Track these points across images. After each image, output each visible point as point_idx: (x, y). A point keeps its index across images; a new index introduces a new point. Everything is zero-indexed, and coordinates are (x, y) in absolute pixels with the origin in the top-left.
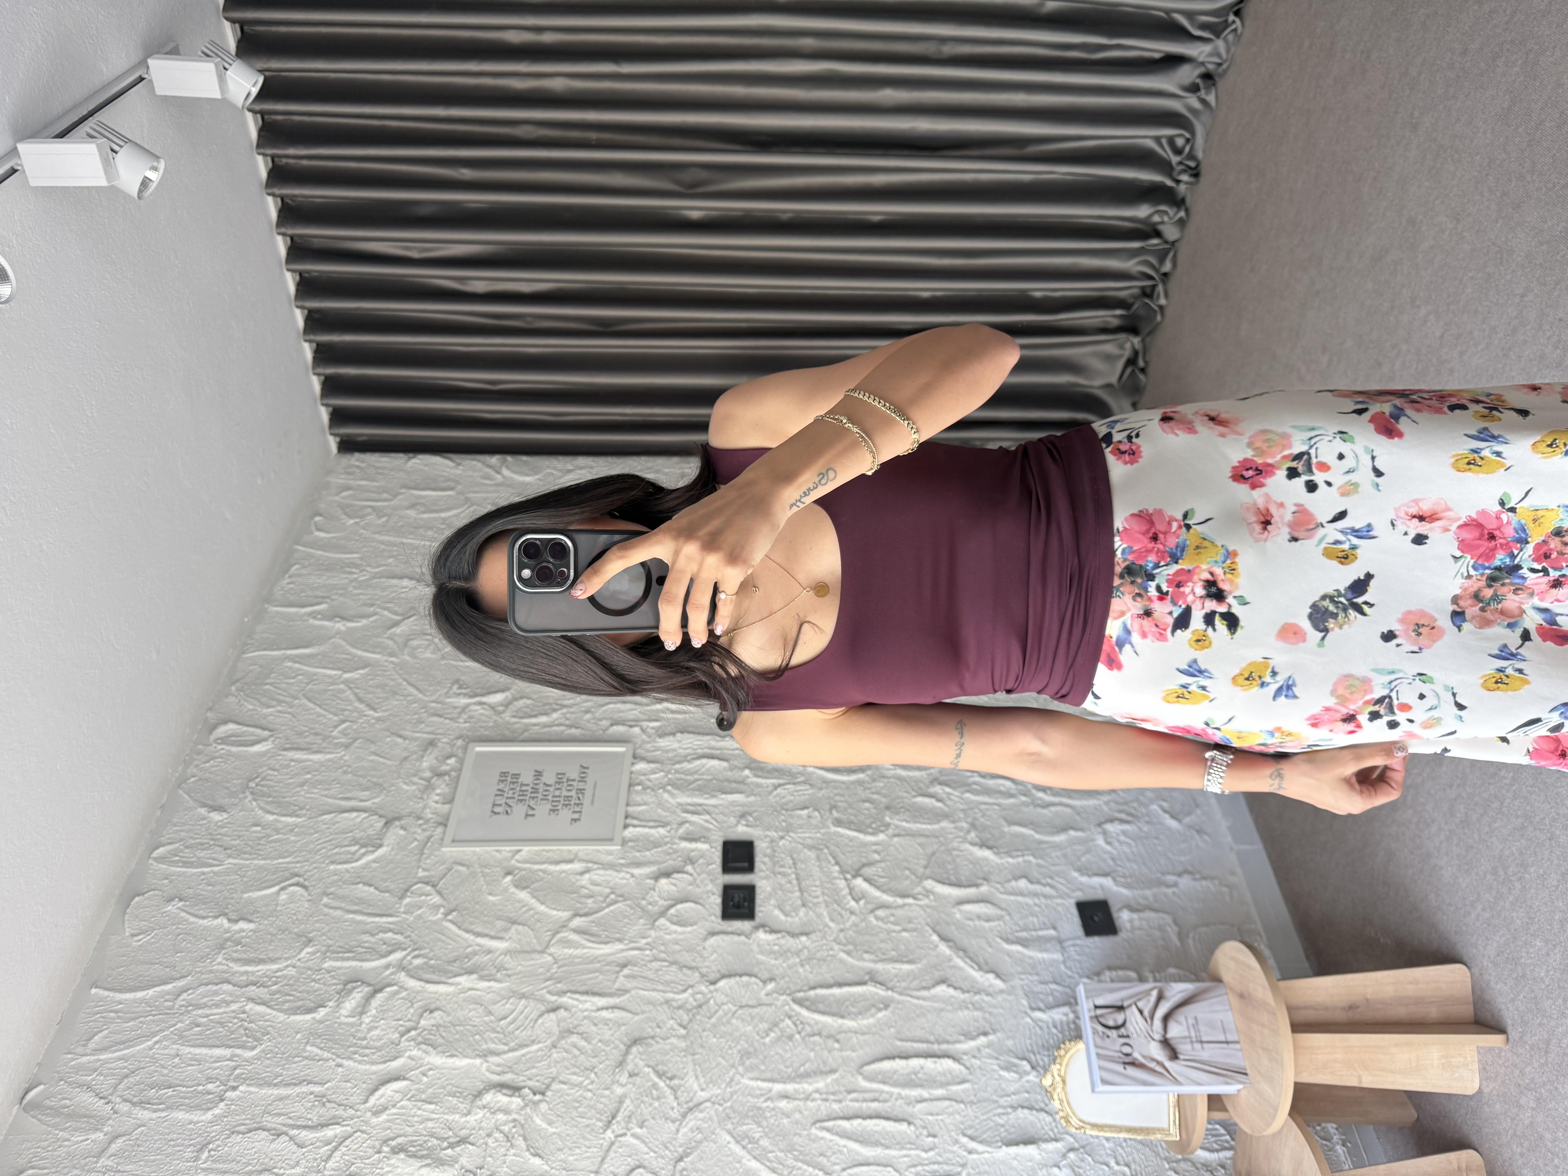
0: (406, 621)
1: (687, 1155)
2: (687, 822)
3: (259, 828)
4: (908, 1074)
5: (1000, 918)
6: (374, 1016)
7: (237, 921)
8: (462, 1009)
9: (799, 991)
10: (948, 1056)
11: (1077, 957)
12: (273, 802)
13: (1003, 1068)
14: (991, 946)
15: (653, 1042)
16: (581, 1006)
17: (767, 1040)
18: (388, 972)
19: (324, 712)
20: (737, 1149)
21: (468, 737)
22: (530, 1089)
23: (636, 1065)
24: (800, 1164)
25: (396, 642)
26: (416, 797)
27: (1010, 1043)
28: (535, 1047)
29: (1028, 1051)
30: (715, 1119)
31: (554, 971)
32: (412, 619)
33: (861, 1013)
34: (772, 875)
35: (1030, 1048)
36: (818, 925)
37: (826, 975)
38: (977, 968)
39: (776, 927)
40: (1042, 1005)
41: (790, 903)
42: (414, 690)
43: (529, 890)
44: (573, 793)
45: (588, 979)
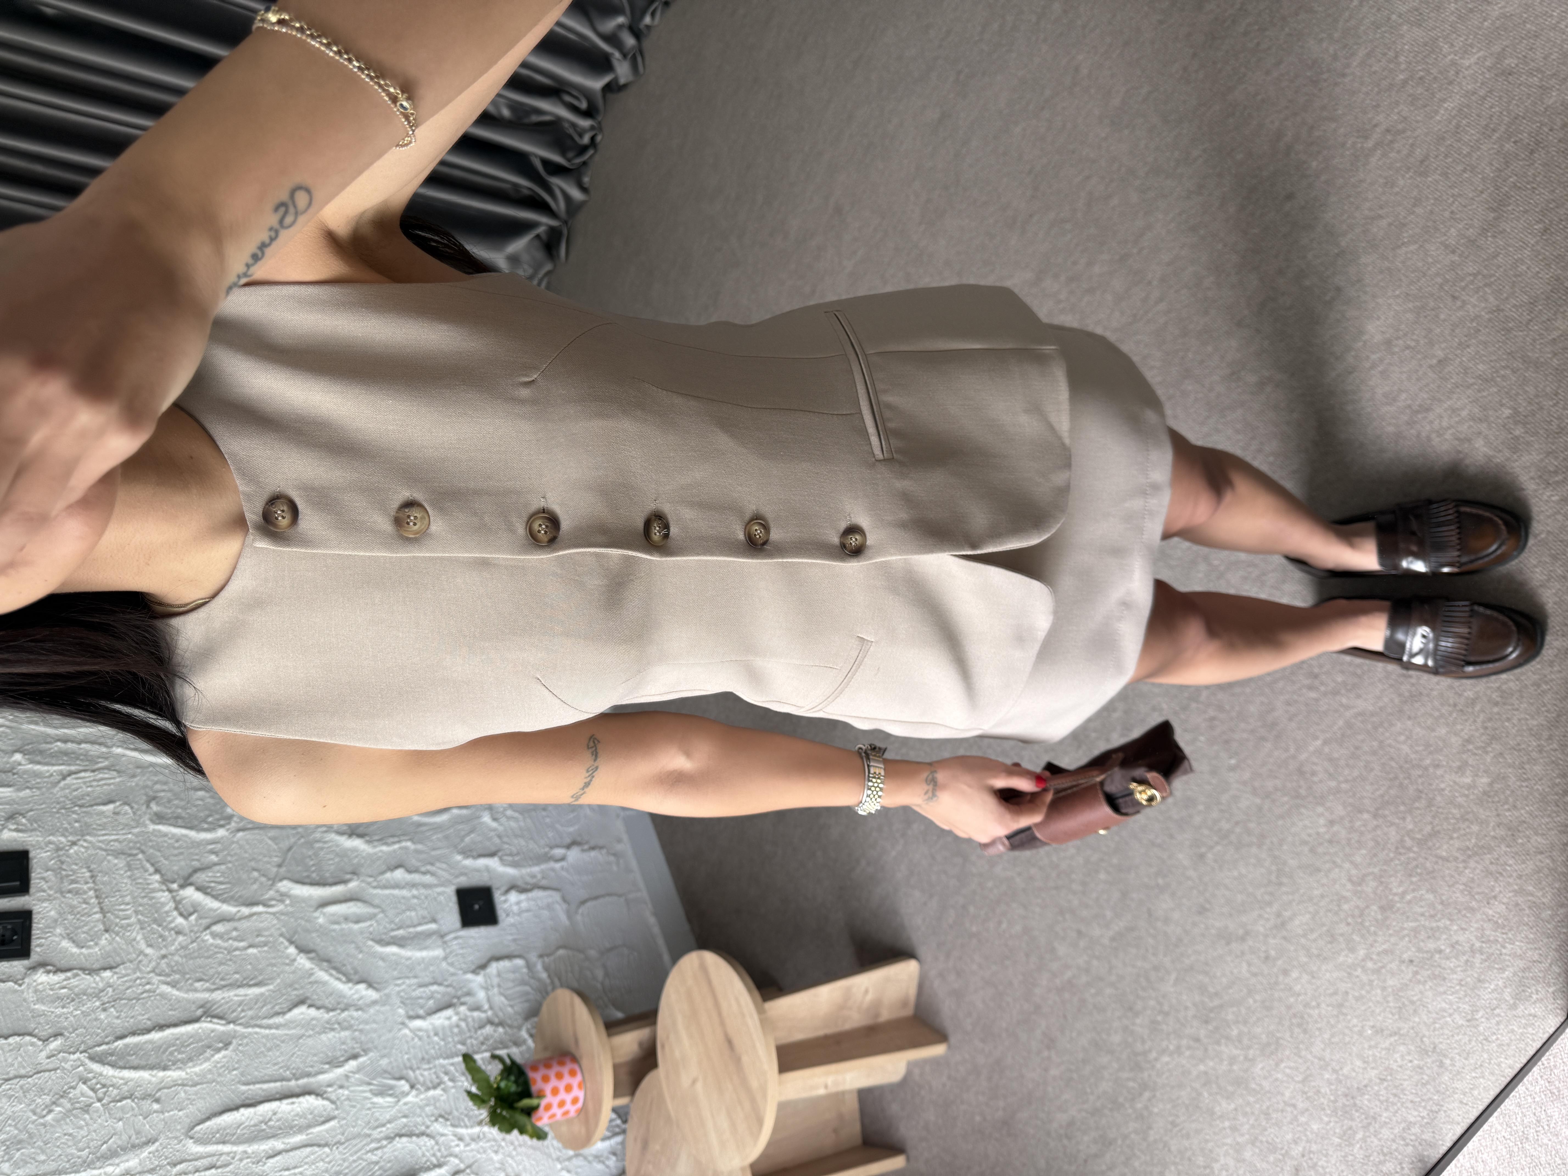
4: (255, 1125)
5: (372, 917)
9: (100, 1045)
11: (461, 951)
14: (361, 952)
17: (49, 1118)
27: (384, 1062)
29: (406, 1068)
33: (190, 1059)
34: (58, 895)
35: (408, 1064)
36: (129, 953)
37: (140, 1018)
38: (344, 979)
39: (63, 964)
40: (421, 1012)
41: (85, 929)
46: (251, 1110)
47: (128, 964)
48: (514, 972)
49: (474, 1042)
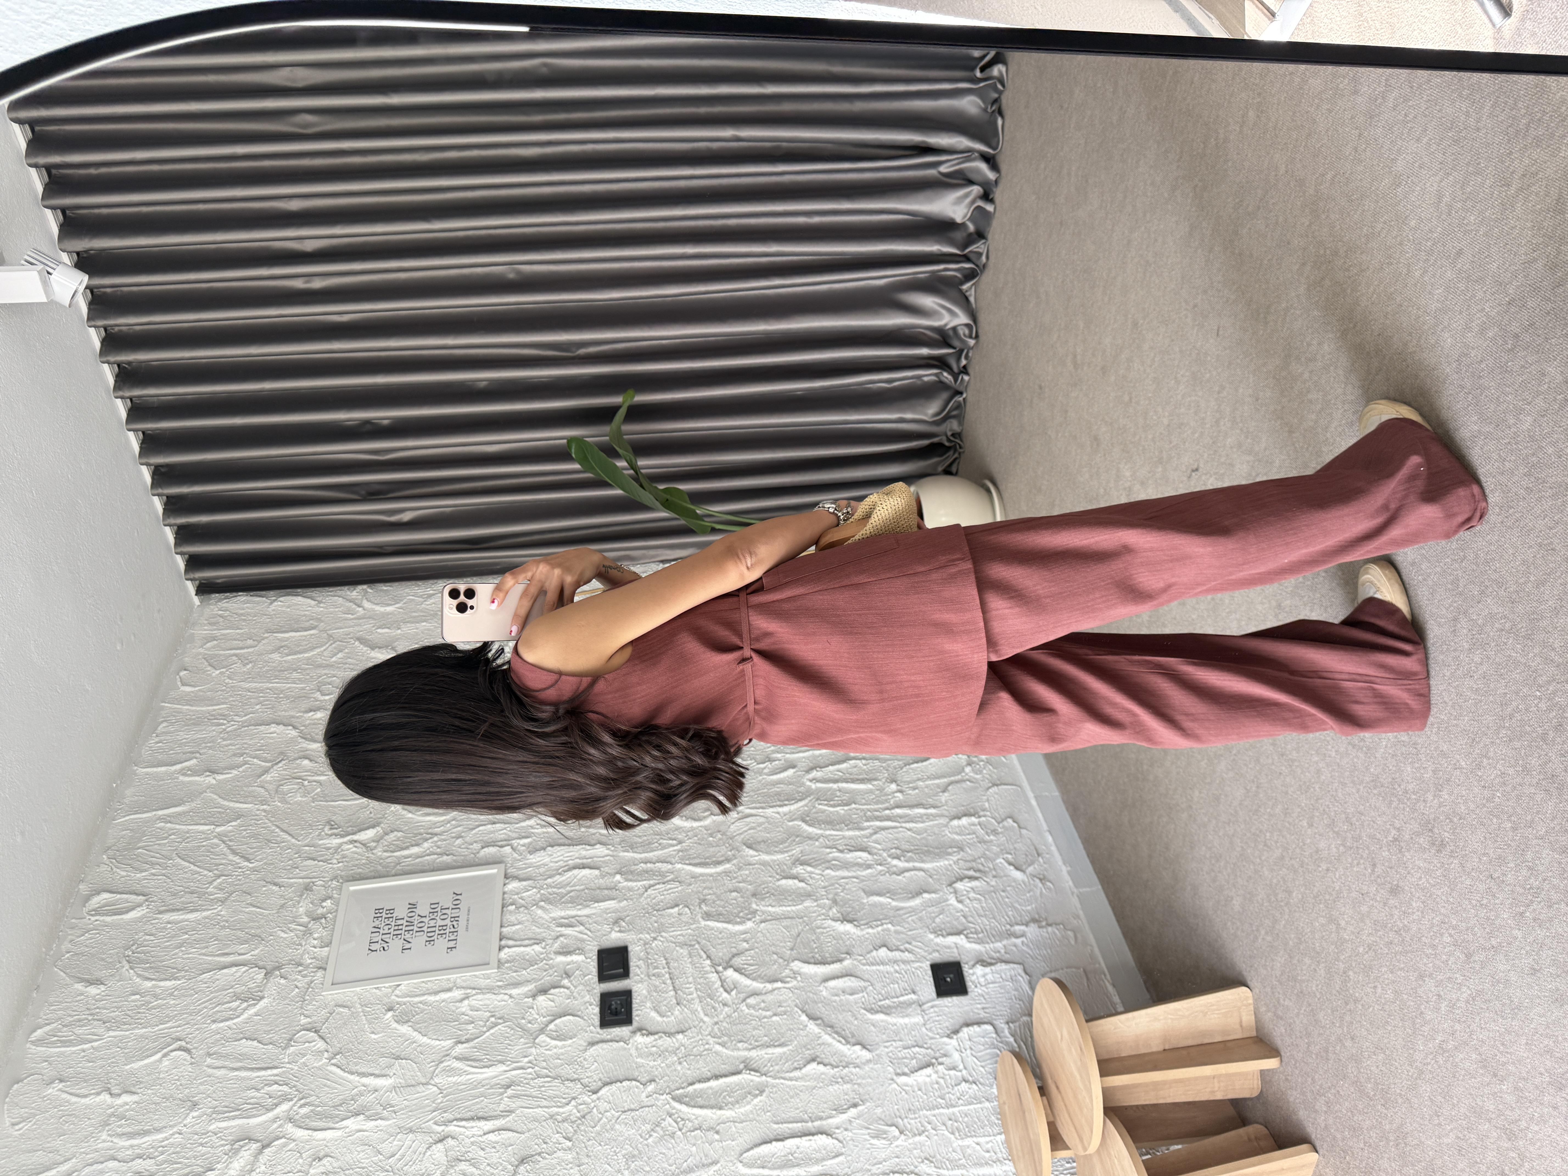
0: (275, 768)
2: (561, 936)
3: (137, 997)
4: (785, 1156)
5: (863, 990)
6: (263, 1172)
7: (119, 1095)
8: (351, 1153)
9: (678, 1089)
10: (822, 1133)
11: (937, 1018)
12: (151, 968)
13: (873, 1137)
14: (856, 1019)
15: (540, 1159)
16: (467, 1133)
17: (650, 1140)
18: (275, 1126)
19: (198, 869)
21: (342, 877)
25: (267, 790)
26: (294, 943)
27: (879, 1111)
29: (896, 1117)
31: (439, 1101)
32: (280, 765)
33: (737, 1102)
34: (646, 978)
35: (898, 1114)
36: (693, 1021)
37: (703, 1070)
38: (843, 1041)
39: (653, 1029)
40: (906, 1070)
41: (665, 1003)
42: (287, 836)
43: (410, 1024)
44: (448, 922)
45: (473, 1104)
46: (780, 1144)
47: (693, 1029)
48: (983, 1037)
49: (953, 1097)
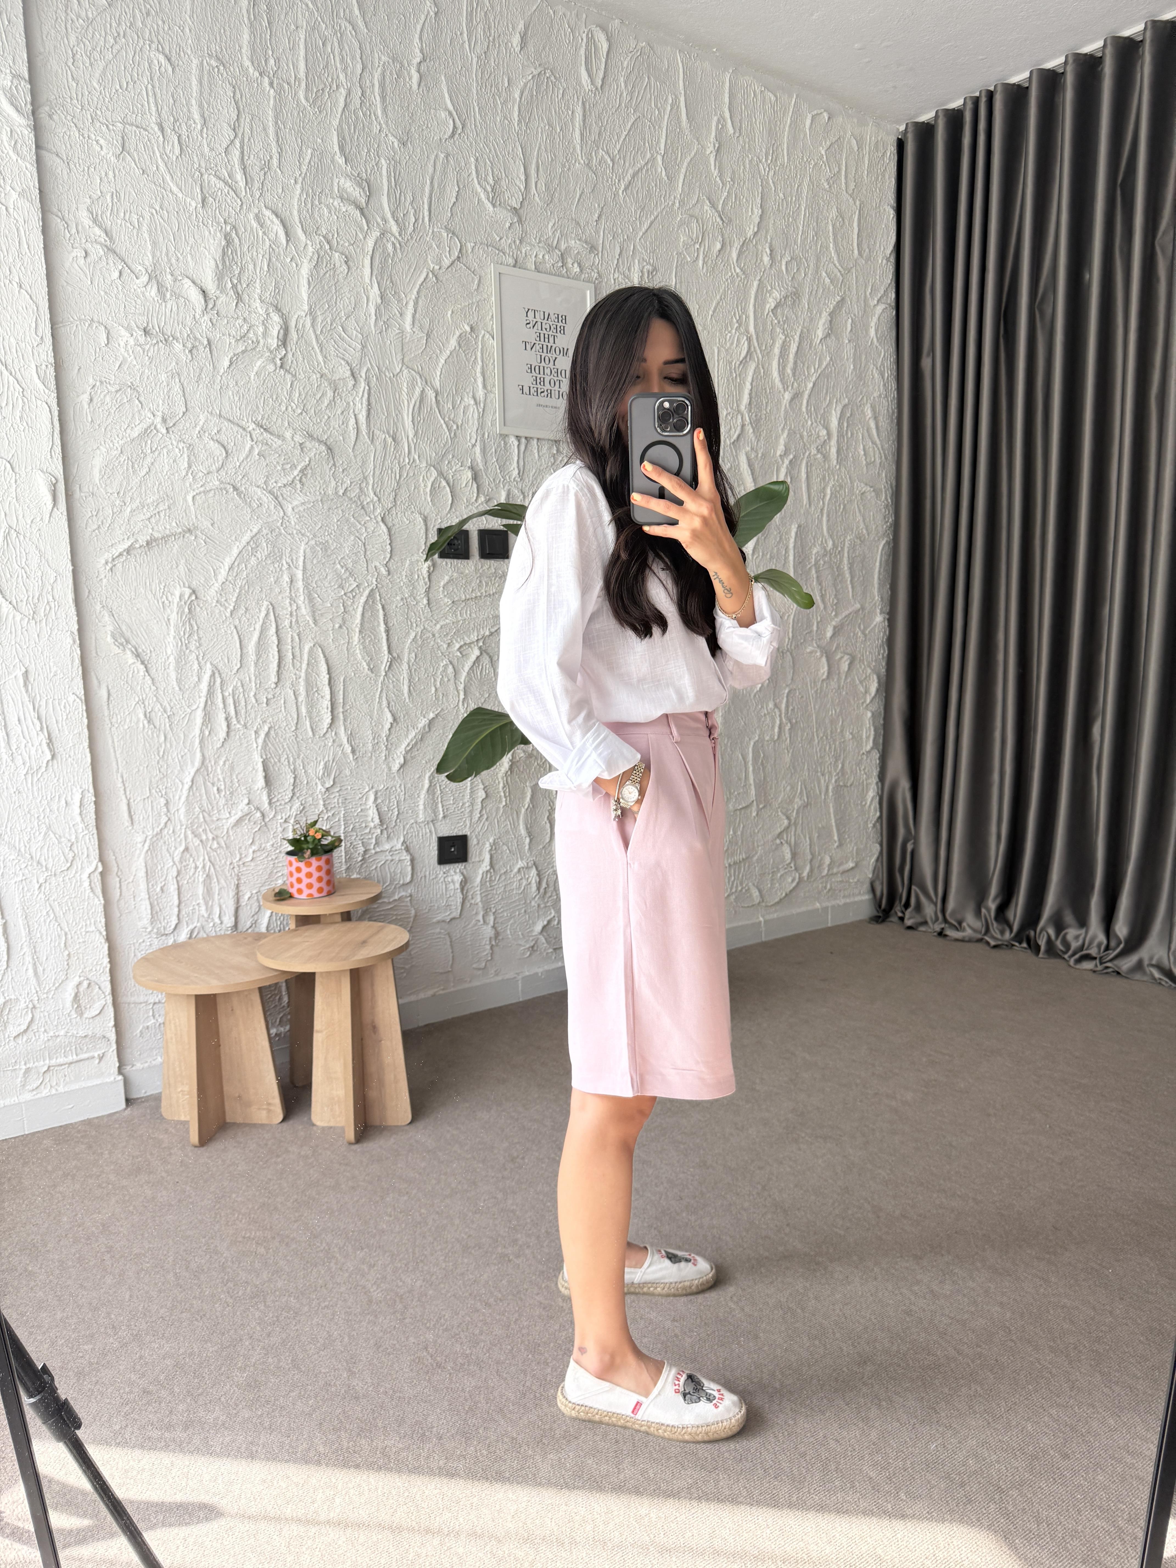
0: (716, 214)
1: (239, 495)
3: (506, 85)
4: (316, 684)
6: (340, 210)
7: (419, 72)
8: (350, 291)
9: (380, 596)
10: (333, 720)
11: (420, 834)
12: (532, 96)
13: (326, 764)
14: (427, 762)
15: (330, 465)
16: (357, 399)
17: (338, 567)
18: (379, 220)
19: (622, 139)
20: (247, 537)
22: (285, 355)
23: (310, 449)
24: (237, 591)
25: (694, 206)
26: (542, 236)
27: (347, 772)
28: (320, 359)
29: (340, 787)
30: (270, 520)
31: (387, 374)
32: (718, 219)
33: (364, 647)
34: (479, 574)
35: (343, 789)
36: (438, 615)
37: (395, 620)
38: (408, 749)
39: (434, 577)
40: (379, 801)
41: (456, 590)
42: (646, 227)
43: (457, 348)
44: (547, 386)
45: (381, 406)
46: (326, 682)
47: (430, 614)
48: (401, 872)
49: (353, 839)
